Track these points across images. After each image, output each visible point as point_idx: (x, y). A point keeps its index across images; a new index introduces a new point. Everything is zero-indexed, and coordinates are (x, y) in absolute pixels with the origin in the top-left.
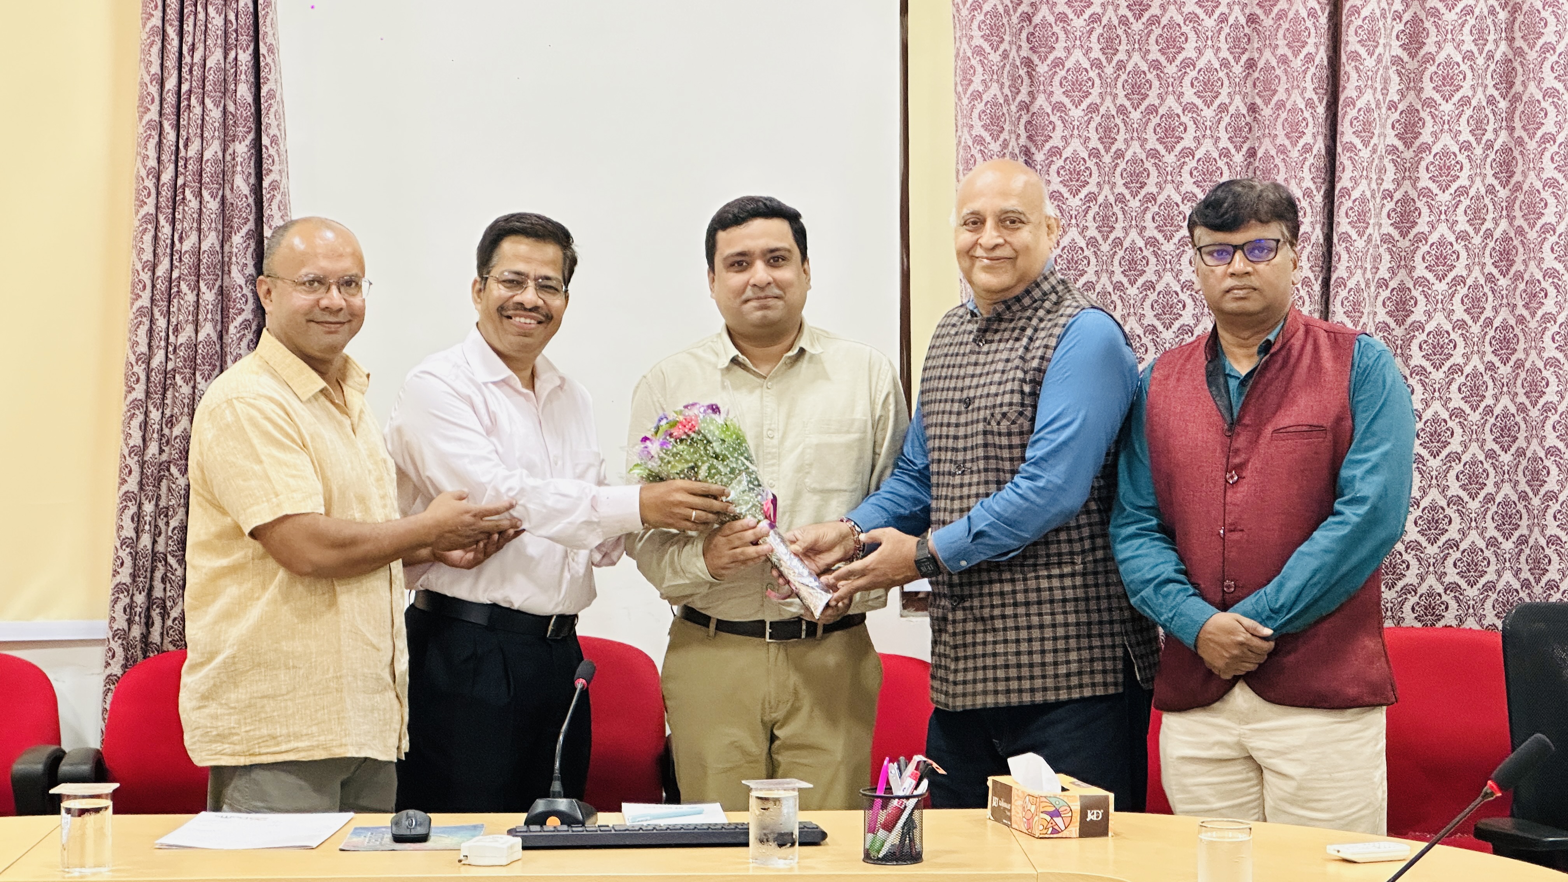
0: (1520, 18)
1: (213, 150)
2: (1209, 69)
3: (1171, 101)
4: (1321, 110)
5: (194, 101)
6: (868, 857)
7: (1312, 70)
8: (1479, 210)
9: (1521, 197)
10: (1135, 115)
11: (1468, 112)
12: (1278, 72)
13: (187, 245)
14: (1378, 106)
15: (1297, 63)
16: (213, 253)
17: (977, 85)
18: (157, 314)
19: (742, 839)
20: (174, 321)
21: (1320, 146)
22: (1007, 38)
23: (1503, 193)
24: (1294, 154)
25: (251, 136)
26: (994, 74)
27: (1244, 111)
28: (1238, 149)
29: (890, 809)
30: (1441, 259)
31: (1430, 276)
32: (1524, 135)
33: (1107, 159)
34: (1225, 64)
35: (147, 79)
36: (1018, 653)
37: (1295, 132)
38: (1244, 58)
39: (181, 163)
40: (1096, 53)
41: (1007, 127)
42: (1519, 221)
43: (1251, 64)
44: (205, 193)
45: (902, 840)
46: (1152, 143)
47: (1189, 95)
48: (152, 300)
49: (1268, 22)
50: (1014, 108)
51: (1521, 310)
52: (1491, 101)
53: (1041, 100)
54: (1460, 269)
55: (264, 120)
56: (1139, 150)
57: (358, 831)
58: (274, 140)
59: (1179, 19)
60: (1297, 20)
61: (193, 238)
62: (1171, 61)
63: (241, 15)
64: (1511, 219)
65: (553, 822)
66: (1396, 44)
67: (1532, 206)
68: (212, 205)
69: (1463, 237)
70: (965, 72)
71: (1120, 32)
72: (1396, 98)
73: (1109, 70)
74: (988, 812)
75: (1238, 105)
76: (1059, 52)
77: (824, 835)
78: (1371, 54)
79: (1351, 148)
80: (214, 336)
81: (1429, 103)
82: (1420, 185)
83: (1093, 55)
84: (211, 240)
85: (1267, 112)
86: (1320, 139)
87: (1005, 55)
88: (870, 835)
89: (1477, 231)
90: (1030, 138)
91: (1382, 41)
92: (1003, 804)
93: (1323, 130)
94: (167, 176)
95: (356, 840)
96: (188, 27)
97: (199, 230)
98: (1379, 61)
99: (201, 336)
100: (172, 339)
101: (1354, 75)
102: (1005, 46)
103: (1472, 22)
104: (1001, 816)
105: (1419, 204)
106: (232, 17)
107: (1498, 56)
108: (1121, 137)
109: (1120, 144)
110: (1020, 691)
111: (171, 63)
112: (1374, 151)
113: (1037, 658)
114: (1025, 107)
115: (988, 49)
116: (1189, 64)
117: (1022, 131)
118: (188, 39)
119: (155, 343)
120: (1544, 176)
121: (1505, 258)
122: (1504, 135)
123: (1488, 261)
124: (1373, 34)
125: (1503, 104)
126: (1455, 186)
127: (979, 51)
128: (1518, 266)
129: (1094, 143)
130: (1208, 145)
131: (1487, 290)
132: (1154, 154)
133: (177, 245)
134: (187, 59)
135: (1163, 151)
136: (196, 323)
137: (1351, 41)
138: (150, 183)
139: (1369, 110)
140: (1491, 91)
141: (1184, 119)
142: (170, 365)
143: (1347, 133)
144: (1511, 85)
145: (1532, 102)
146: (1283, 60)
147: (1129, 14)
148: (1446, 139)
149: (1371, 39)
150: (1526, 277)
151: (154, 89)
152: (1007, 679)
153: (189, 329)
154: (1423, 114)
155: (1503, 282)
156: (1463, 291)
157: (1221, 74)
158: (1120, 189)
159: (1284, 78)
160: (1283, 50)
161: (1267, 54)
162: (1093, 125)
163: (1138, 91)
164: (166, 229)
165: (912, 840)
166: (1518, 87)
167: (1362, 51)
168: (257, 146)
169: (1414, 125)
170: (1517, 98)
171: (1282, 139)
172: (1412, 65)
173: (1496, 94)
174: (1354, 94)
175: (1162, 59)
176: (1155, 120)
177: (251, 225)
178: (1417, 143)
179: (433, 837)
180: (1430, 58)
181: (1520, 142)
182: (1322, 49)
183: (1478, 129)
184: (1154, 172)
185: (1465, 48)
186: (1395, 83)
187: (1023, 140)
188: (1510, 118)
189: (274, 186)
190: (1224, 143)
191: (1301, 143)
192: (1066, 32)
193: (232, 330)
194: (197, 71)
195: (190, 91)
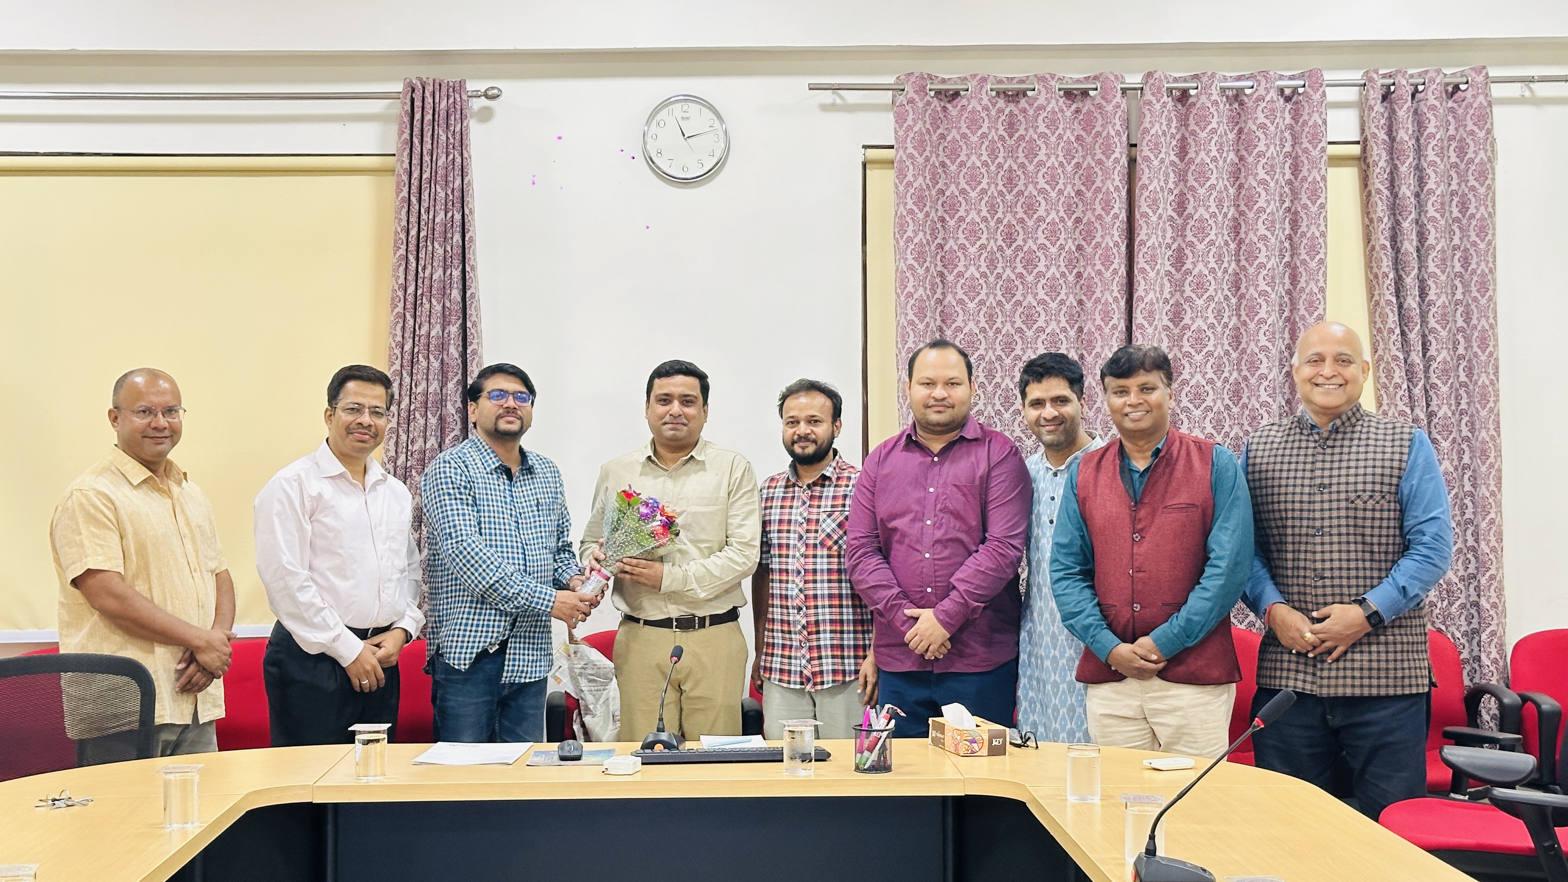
0: (1244, 248)
1: (436, 331)
2: (1054, 278)
3: (1030, 298)
4: (1123, 303)
5: (424, 300)
6: (857, 768)
7: (1117, 279)
8: (1220, 365)
9: (1246, 357)
10: (1008, 307)
11: (1213, 305)
12: (1096, 280)
13: (420, 389)
14: (1158, 301)
15: (1108, 275)
16: (436, 394)
17: (910, 288)
18: (401, 432)
19: (778, 758)
20: (411, 436)
21: (1122, 326)
22: (928, 259)
23: (1234, 355)
24: (1107, 330)
25: (460, 321)
26: (921, 282)
27: (1075, 304)
28: (1072, 328)
29: (871, 739)
30: (1197, 396)
31: (1191, 406)
32: (1247, 319)
33: (991, 334)
34: (1063, 275)
35: (396, 287)
36: (1370, 661)
37: (1107, 316)
38: (1075, 271)
39: (417, 339)
40: (983, 269)
41: (929, 314)
42: (1245, 372)
43: (1079, 275)
44: (431, 357)
45: (879, 758)
46: (1019, 324)
47: (1041, 295)
48: (398, 423)
49: (1089, 250)
50: (932, 303)
51: (1246, 427)
52: (1226, 298)
53: (949, 297)
54: (1209, 402)
55: (468, 312)
56: (1010, 328)
57: (537, 753)
58: (474, 324)
59: (1035, 248)
60: (1107, 248)
61: (424, 384)
62: (1030, 273)
63: (455, 247)
64: (1240, 371)
65: (659, 747)
66: (1167, 263)
67: (1252, 362)
68: (436, 364)
69: (1211, 382)
70: (902, 280)
71: (998, 255)
72: (1168, 297)
73: (992, 279)
74: (929, 740)
75: (1072, 300)
76: (961, 268)
77: (829, 755)
78: (1153, 269)
79: (1142, 327)
80: (436, 446)
81: (1189, 299)
82: (1184, 350)
83: (981, 270)
84: (434, 386)
85: (1089, 305)
86: (1122, 321)
87: (927, 270)
88: (859, 755)
89: (1219, 378)
90: (943, 321)
91: (1159, 262)
92: (939, 735)
93: (1123, 316)
94: (408, 347)
95: (536, 759)
96: (422, 255)
97: (427, 380)
98: (1158, 273)
99: (428, 446)
100: (410, 447)
101: (1142, 282)
102: (927, 264)
103: (1214, 250)
104: (938, 743)
105: (1183, 362)
106: (449, 249)
107: (1230, 271)
108: (999, 320)
109: (998, 325)
110: (1370, 686)
111: (411, 277)
112: (1156, 329)
113: (1383, 665)
114: (940, 302)
115: (917, 266)
116: (1040, 275)
117: (938, 317)
118: (422, 262)
119: (399, 450)
120: (1260, 345)
121: (1236, 395)
122: (1234, 319)
123: (1226, 397)
124: (1154, 257)
125: (1234, 301)
126: (1205, 350)
127: (911, 268)
128: (1245, 400)
129: (983, 324)
130: (1053, 325)
131: (1225, 414)
132: (1020, 331)
133: (414, 390)
134: (421, 274)
135: (1025, 329)
136: (425, 438)
137: (1140, 262)
138: (397, 351)
139: (1152, 304)
140: (1226, 292)
141: (1038, 309)
142: (409, 464)
143: (1139, 318)
144: (1239, 288)
145: (1252, 299)
146: (1099, 273)
147: (1004, 245)
148: (1199, 322)
149: (1152, 261)
150: (1250, 407)
151: (400, 294)
152: (1361, 678)
153: (421, 441)
154: (1185, 307)
155: (1235, 410)
156: (1211, 415)
157: (1061, 281)
158: (999, 352)
159: (1099, 284)
160: (1099, 267)
161: (1089, 269)
162: (982, 313)
163: (1009, 292)
164: (407, 379)
165: (885, 758)
166: (1243, 290)
167: (1148, 268)
168: (464, 328)
169: (1180, 313)
170: (1242, 297)
171: (1099, 322)
172: (1178, 276)
173: (1229, 294)
174: (1143, 294)
175: (1024, 272)
176: (1020, 310)
177: (459, 377)
178: (1182, 324)
179: (584, 758)
180: (1189, 272)
181: (1245, 324)
182: (1123, 266)
183: (1219, 315)
184: (1020, 342)
185: (1210, 266)
186: (1167, 288)
187: (938, 323)
188: (1238, 308)
189: (474, 352)
190: (1063, 324)
191: (1111, 324)
192: (965, 256)
193: (447, 441)
194: (427, 282)
195: (422, 294)
